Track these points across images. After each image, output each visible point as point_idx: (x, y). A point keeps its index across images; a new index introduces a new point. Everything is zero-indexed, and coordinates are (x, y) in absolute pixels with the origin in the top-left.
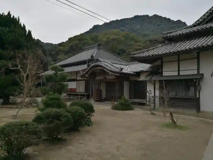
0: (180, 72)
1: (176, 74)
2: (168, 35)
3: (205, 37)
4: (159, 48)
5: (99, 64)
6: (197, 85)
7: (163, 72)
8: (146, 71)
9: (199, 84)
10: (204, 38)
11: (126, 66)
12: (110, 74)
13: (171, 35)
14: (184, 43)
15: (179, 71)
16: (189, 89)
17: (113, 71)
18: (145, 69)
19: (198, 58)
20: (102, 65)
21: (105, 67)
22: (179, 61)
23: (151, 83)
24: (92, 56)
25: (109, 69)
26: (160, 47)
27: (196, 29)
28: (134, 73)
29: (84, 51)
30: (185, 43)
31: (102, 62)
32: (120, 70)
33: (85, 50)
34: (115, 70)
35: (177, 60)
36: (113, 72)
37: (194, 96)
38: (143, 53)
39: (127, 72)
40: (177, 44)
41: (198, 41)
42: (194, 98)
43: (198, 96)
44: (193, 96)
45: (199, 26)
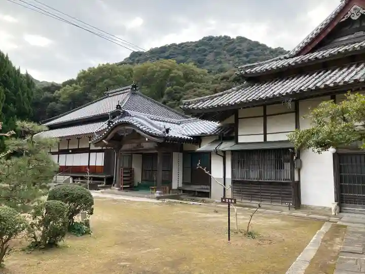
0: (267, 135)
1: (260, 139)
2: (247, 71)
3: (308, 76)
4: (230, 94)
5: (127, 121)
6: (295, 158)
7: (239, 137)
8: (211, 135)
9: (298, 157)
10: (306, 77)
11: (179, 124)
12: (147, 139)
13: (252, 71)
14: (273, 84)
15: (265, 134)
16: (281, 167)
17: (152, 133)
18: (209, 130)
19: (296, 112)
20: (133, 122)
21: (138, 125)
22: (265, 116)
23: (219, 155)
24: (118, 107)
25: (144, 129)
26: (233, 93)
27: (292, 61)
28: (189, 138)
29: (107, 97)
30: (275, 85)
31: (133, 117)
32: (164, 132)
33: (110, 95)
34: (155, 131)
35: (262, 114)
36: (151, 135)
37: (289, 178)
38: (204, 101)
39: (176, 136)
40: (263, 86)
41: (297, 81)
42: (290, 181)
43: (296, 179)
44: (289, 180)
45: (298, 57)
